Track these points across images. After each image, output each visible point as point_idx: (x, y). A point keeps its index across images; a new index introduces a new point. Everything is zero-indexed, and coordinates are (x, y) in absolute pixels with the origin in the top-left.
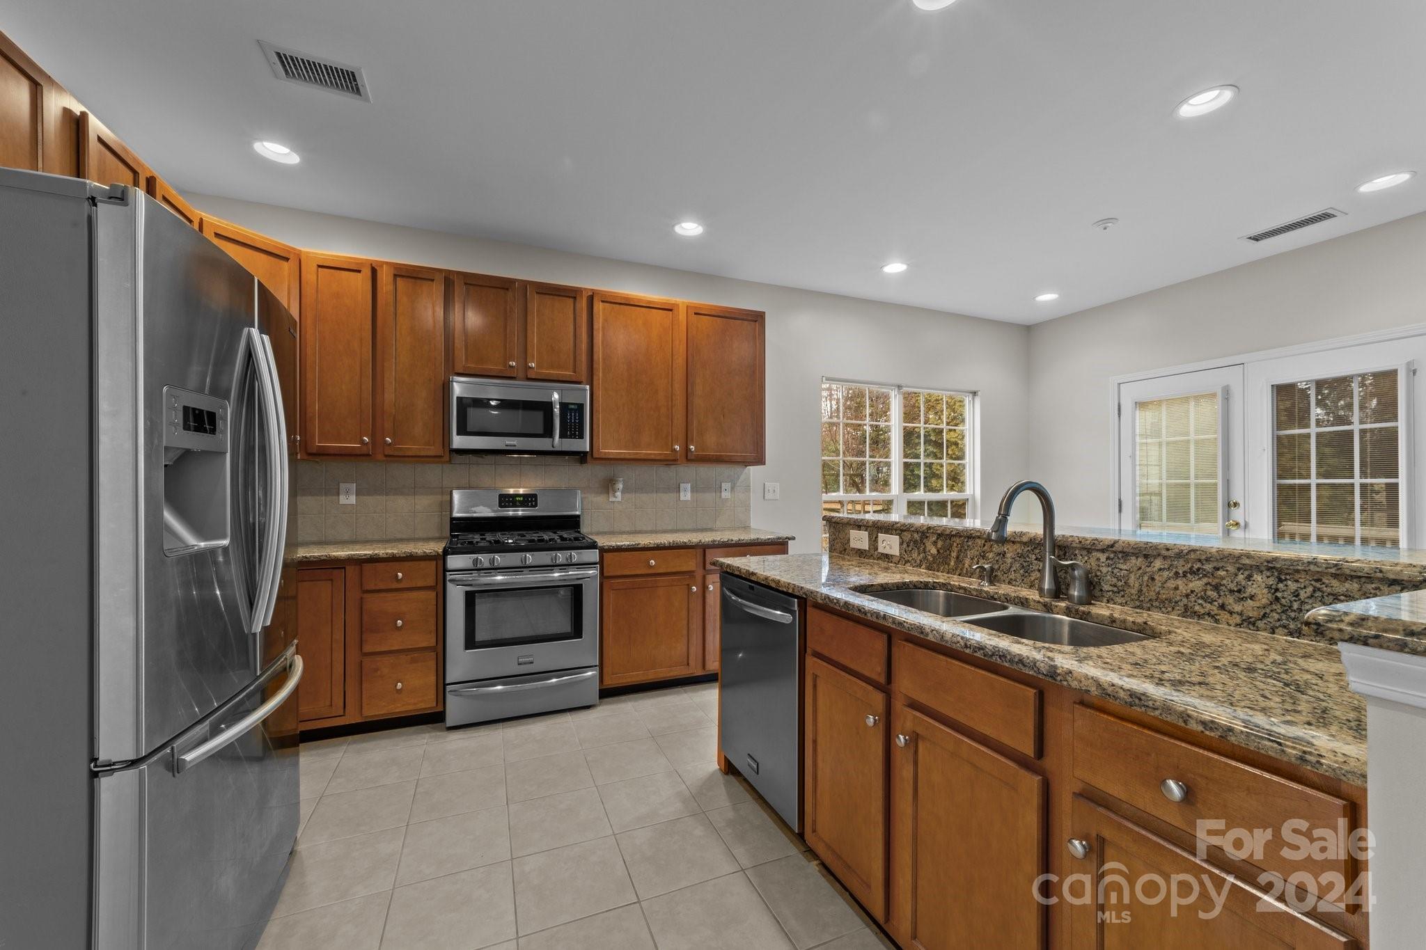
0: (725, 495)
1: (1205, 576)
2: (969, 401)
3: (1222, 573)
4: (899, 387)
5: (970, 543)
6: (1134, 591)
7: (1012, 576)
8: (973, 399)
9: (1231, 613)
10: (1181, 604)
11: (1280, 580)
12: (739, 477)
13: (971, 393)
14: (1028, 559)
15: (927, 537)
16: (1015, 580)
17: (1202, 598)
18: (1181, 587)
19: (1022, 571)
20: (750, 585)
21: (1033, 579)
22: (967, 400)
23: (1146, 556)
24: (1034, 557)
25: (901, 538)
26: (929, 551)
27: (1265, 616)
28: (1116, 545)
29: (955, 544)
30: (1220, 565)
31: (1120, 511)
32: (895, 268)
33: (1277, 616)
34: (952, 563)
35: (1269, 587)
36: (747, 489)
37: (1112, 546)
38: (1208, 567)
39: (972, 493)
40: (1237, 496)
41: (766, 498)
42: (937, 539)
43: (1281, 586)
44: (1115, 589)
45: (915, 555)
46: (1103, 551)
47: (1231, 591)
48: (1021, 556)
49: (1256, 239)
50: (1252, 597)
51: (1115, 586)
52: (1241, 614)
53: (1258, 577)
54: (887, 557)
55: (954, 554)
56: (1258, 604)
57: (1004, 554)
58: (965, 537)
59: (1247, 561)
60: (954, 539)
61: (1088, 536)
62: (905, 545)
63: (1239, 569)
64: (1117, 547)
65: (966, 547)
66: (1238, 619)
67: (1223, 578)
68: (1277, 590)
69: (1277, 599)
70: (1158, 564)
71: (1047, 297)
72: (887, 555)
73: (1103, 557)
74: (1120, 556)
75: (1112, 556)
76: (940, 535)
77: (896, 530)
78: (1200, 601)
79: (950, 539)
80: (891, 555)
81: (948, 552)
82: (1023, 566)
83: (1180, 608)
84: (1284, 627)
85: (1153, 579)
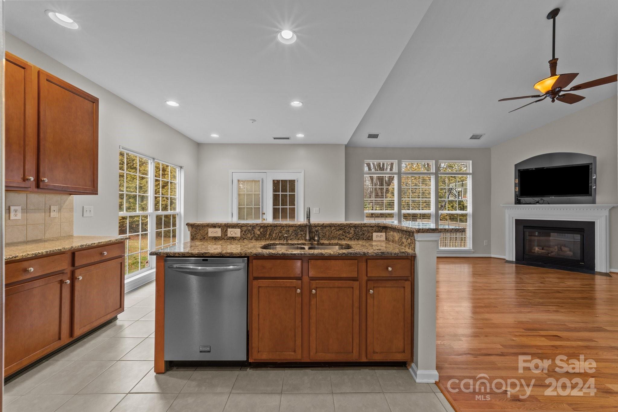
0: (53, 214)
1: (343, 230)
2: (179, 171)
3: (346, 229)
4: (154, 159)
5: (275, 228)
6: (327, 236)
7: (292, 237)
8: (180, 170)
9: (347, 237)
10: (338, 237)
11: (356, 229)
12: (65, 202)
13: (180, 167)
14: (297, 231)
15: (255, 228)
16: (293, 239)
17: (342, 235)
18: (338, 233)
19: (295, 235)
20: (203, 259)
21: (299, 237)
22: (178, 170)
23: (330, 227)
24: (299, 230)
25: (241, 229)
26: (256, 233)
27: (353, 237)
28: (324, 224)
29: (269, 229)
30: (345, 227)
31: (232, 217)
32: (172, 103)
33: (355, 236)
34: (267, 236)
35: (354, 231)
36: (71, 210)
37: (323, 225)
38: (343, 228)
39: (179, 211)
40: (264, 212)
41: (84, 216)
42: (260, 228)
43: (356, 230)
44: (323, 236)
45: (249, 235)
46: (320, 227)
47: (347, 232)
48: (295, 231)
49: (274, 138)
50: (351, 233)
51: (323, 235)
52: (349, 237)
53: (352, 229)
54: (233, 238)
55: (268, 233)
56: (352, 234)
57: (289, 231)
58: (273, 226)
59: (351, 225)
60: (268, 228)
61: (316, 223)
62: (243, 232)
63: (349, 227)
64: (324, 225)
65: (273, 230)
66: (348, 238)
67: (346, 230)
68: (355, 231)
69: (355, 233)
70: (333, 228)
71: (215, 136)
72: (232, 237)
73: (320, 228)
74: (324, 227)
75: (322, 227)
76: (261, 227)
77: (238, 227)
78: (342, 236)
79: (266, 228)
80: (235, 237)
81: (265, 233)
82: (296, 234)
83: (337, 239)
84: (356, 238)
85: (332, 232)
